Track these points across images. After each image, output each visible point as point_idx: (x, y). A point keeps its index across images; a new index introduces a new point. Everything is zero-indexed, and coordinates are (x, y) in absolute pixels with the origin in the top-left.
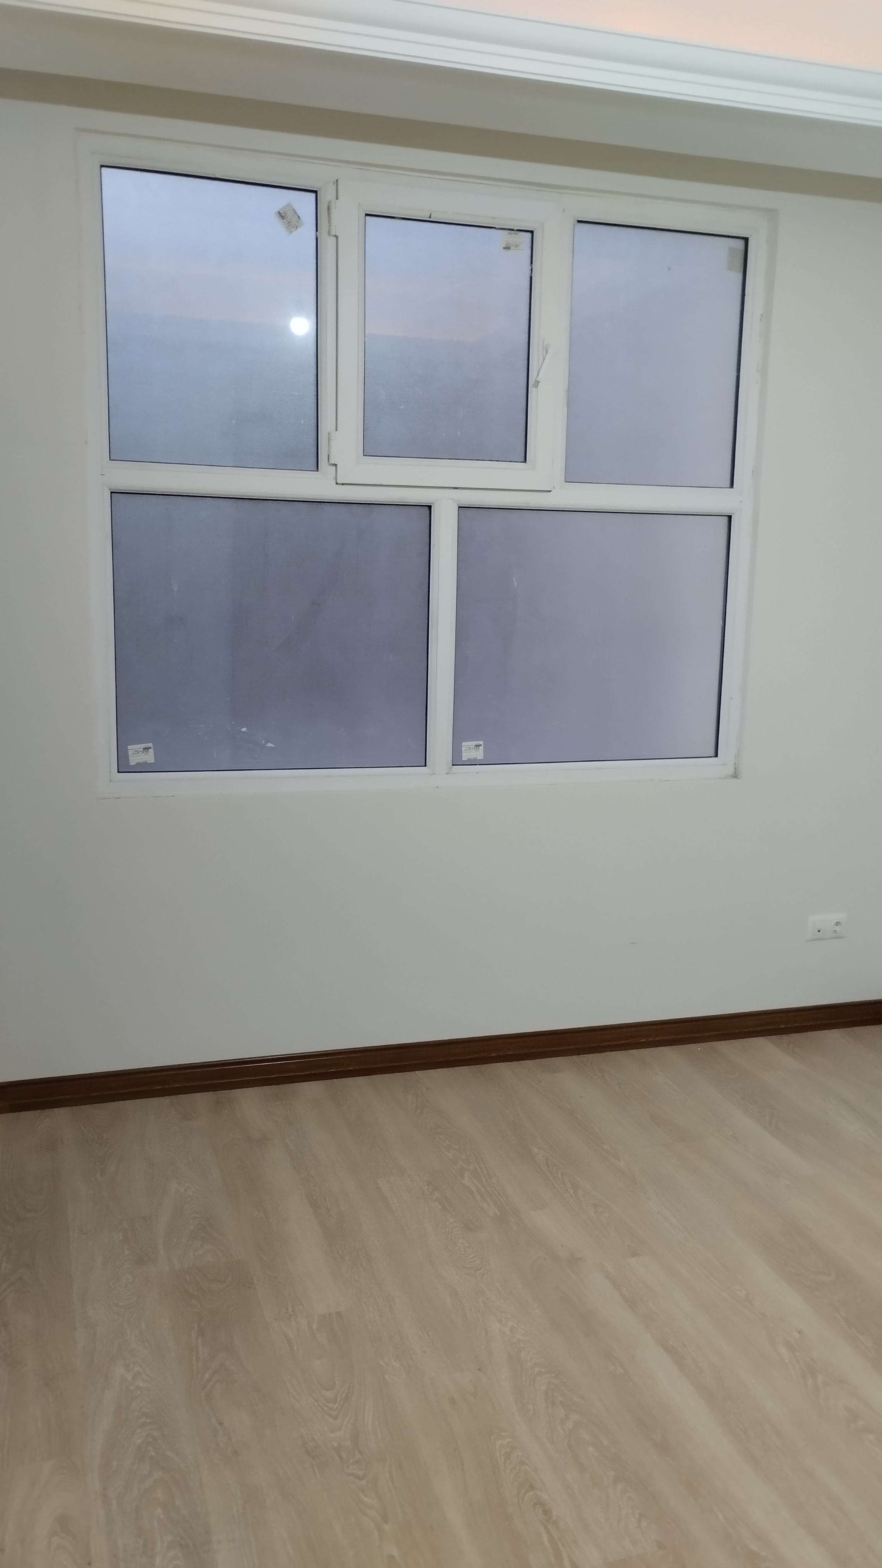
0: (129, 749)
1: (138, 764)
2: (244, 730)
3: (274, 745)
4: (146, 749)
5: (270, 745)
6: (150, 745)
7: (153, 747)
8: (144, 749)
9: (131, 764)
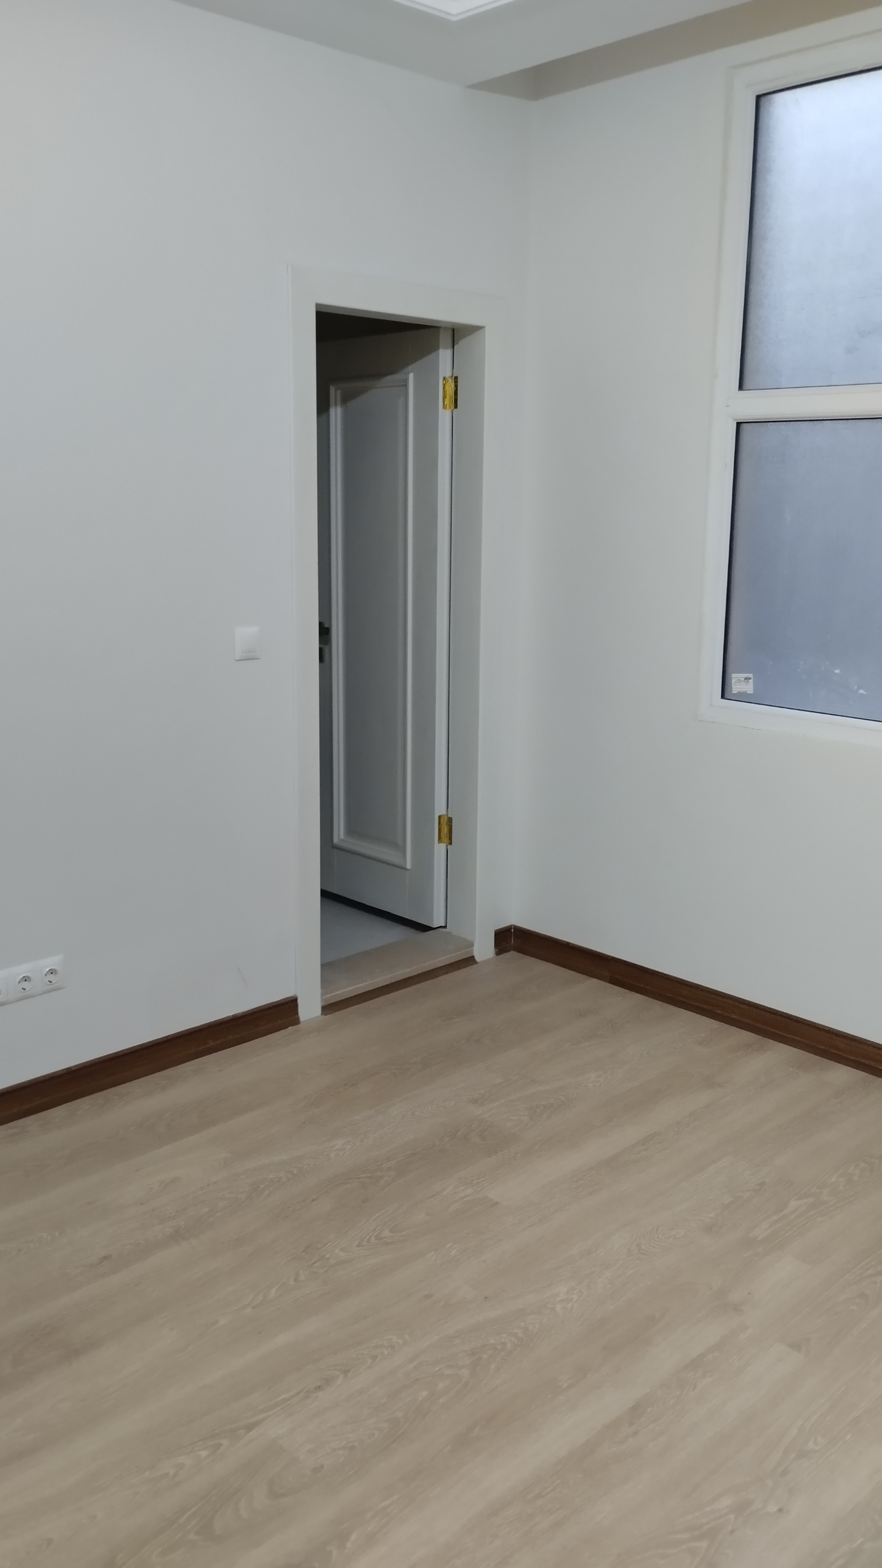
0: (733, 676)
1: (739, 693)
2: (837, 671)
3: (865, 691)
4: (747, 679)
5: (861, 691)
6: (751, 675)
7: (754, 678)
8: (746, 679)
9: (733, 692)
